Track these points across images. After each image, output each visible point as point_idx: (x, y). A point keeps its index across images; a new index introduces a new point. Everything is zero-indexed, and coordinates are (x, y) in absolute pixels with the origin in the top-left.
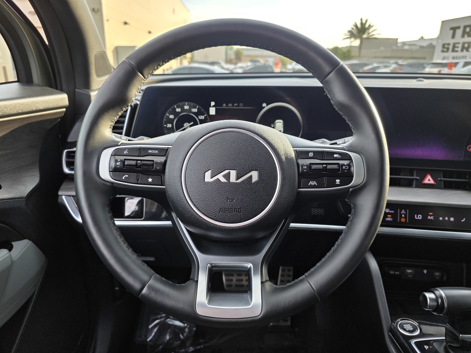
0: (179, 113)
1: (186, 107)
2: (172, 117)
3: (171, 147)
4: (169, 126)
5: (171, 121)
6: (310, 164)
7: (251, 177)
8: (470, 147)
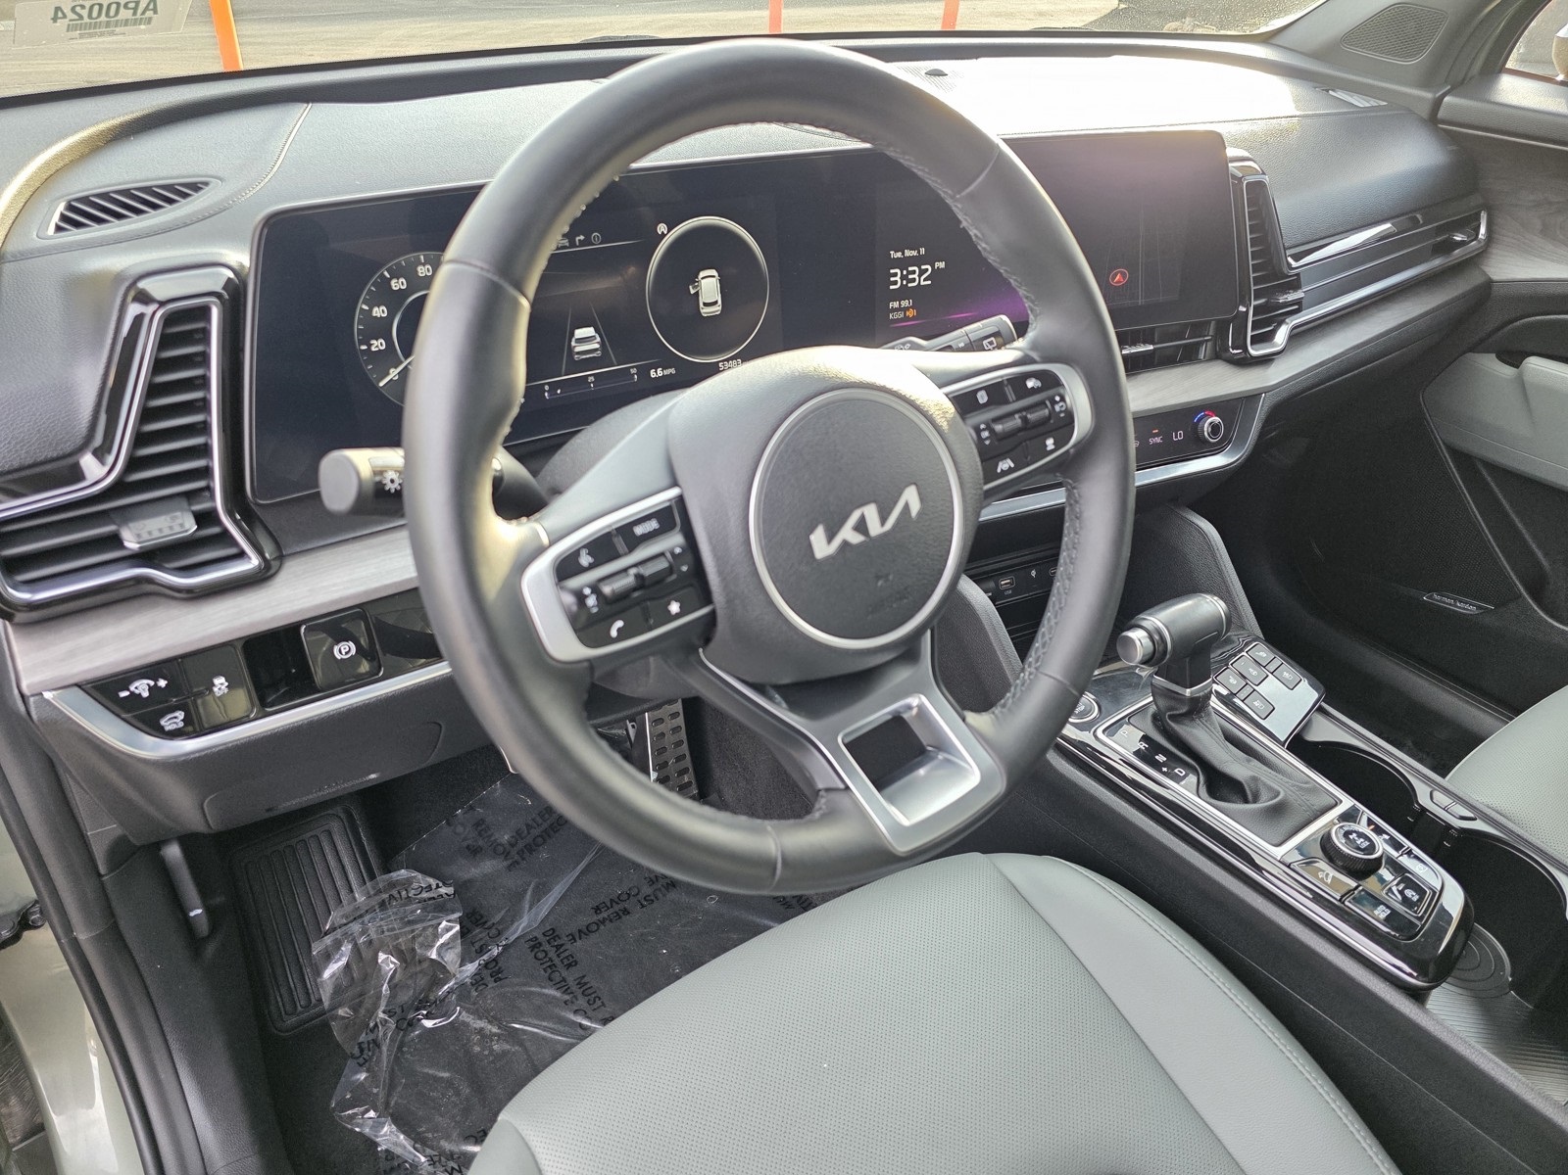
0: (402, 294)
1: (424, 270)
2: (380, 312)
4: (378, 345)
5: (381, 329)
6: (990, 422)
7: (907, 505)
8: (1116, 275)
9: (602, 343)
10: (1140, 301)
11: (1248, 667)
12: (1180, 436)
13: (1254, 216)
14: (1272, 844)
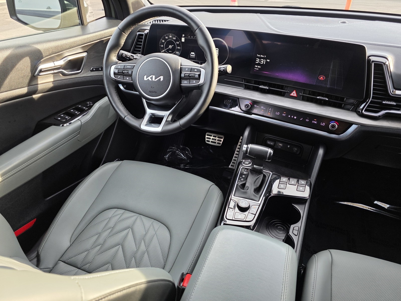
0: (167, 39)
1: (170, 36)
2: (163, 41)
3: (135, 64)
4: (162, 46)
5: (163, 44)
6: (185, 74)
7: (160, 78)
8: (321, 77)
9: (195, 56)
10: (328, 86)
11: (293, 181)
12: (324, 124)
13: (379, 74)
14: (234, 196)
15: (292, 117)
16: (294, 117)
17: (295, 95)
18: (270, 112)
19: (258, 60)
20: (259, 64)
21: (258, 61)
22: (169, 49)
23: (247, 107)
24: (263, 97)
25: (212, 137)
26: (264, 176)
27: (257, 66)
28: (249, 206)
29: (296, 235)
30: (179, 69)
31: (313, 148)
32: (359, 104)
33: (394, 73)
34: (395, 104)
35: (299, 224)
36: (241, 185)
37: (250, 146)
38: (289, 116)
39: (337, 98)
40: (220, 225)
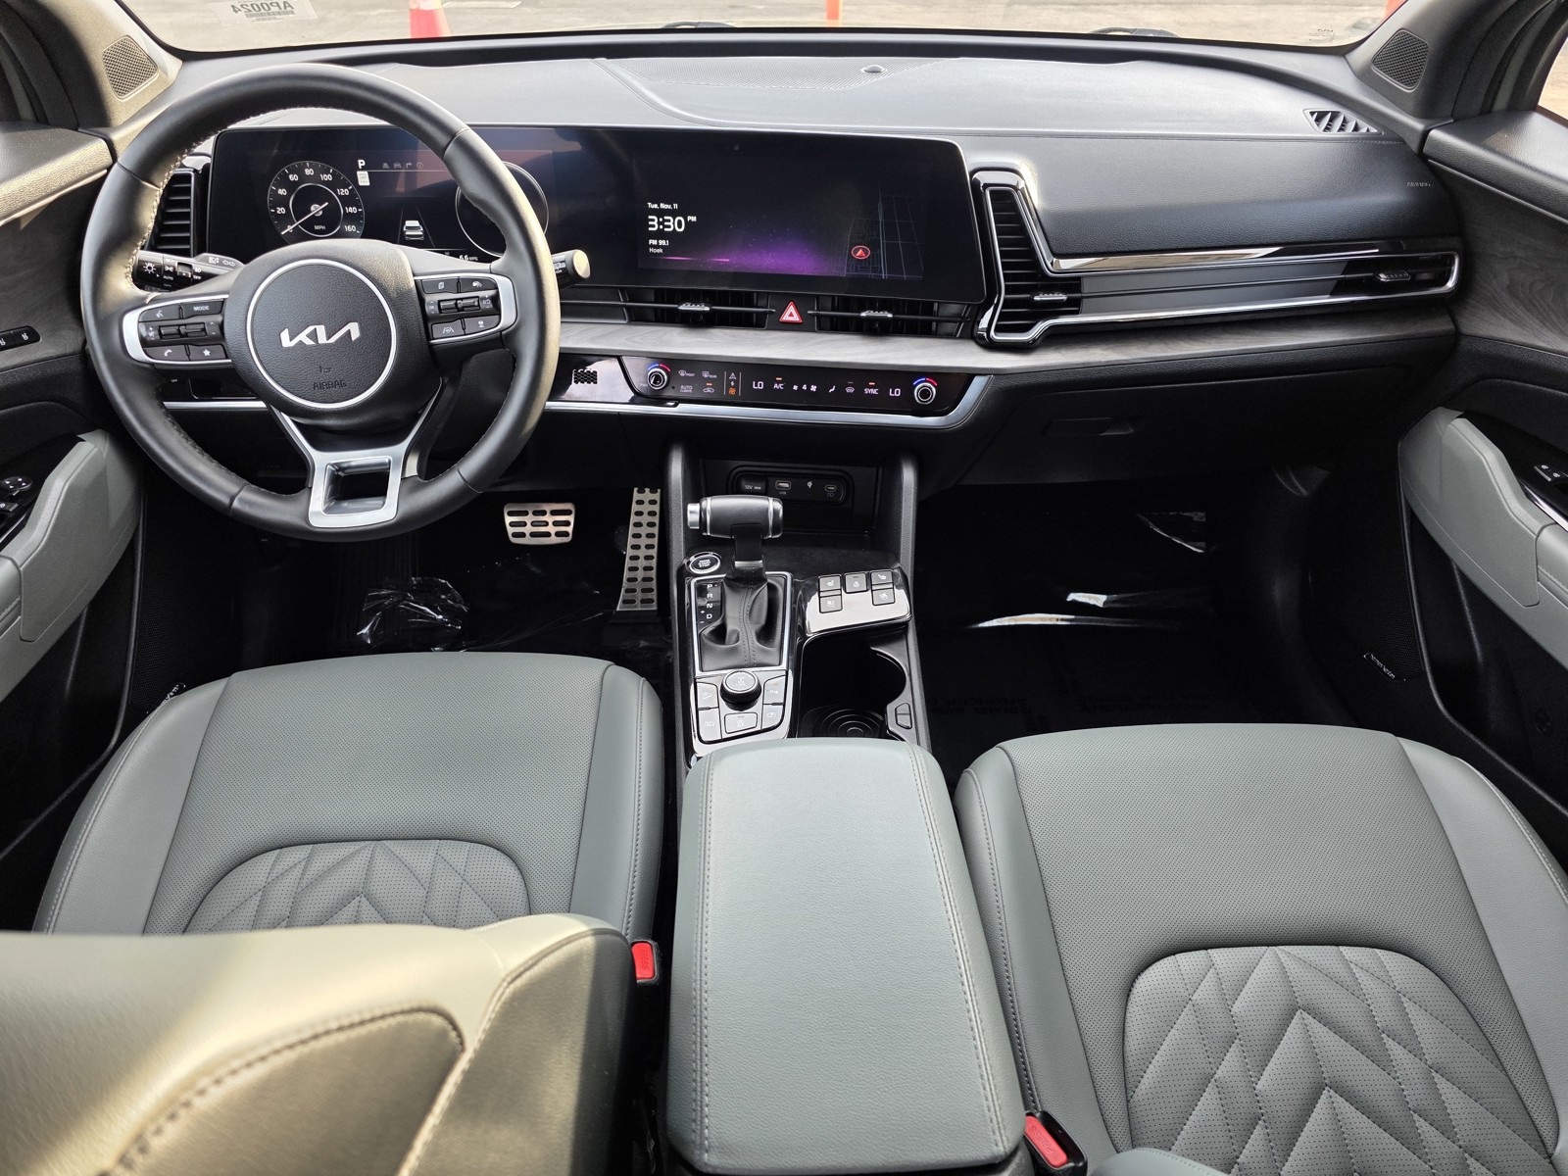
0: (295, 184)
1: (308, 172)
2: (282, 192)
3: (226, 296)
4: (281, 210)
5: (283, 202)
6: (439, 301)
7: (349, 332)
8: (858, 250)
9: (425, 232)
10: (883, 275)
11: (856, 581)
12: (897, 393)
13: (1009, 220)
14: (702, 670)
15: (805, 387)
16: (809, 387)
17: (796, 318)
18: (733, 387)
19: (653, 220)
20: (660, 234)
21: (655, 223)
22: (314, 220)
23: (655, 382)
24: (698, 339)
25: (529, 519)
26: (772, 588)
27: (654, 242)
28: (759, 685)
29: (908, 728)
30: (410, 291)
31: (880, 473)
32: (977, 315)
33: (1046, 212)
34: (1063, 297)
35: (905, 696)
36: (712, 632)
37: (711, 503)
38: (795, 388)
39: (913, 307)
40: (690, 767)
